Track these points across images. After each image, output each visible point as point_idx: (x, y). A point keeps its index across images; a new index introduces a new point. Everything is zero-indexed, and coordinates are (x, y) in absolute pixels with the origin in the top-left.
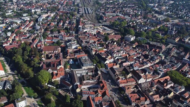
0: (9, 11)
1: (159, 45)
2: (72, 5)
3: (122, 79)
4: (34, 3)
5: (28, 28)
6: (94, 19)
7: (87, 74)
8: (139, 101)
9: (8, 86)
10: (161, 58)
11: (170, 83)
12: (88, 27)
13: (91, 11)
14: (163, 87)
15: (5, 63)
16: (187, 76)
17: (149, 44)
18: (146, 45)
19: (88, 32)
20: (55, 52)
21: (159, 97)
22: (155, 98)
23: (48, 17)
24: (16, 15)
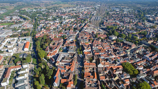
0: (51, 17)
1: (130, 44)
2: (90, 14)
3: (88, 63)
4: (67, 13)
5: (54, 27)
6: (98, 23)
7: (68, 56)
8: (89, 78)
9: (25, 56)
10: (126, 53)
11: (119, 71)
12: (89, 28)
13: (99, 19)
14: (113, 72)
15: (32, 45)
16: (138, 68)
17: (123, 42)
18: (120, 43)
19: (87, 31)
20: (59, 41)
21: (105, 78)
22: (102, 78)
23: (69, 21)
24: (53, 19)
